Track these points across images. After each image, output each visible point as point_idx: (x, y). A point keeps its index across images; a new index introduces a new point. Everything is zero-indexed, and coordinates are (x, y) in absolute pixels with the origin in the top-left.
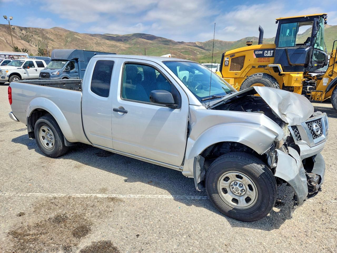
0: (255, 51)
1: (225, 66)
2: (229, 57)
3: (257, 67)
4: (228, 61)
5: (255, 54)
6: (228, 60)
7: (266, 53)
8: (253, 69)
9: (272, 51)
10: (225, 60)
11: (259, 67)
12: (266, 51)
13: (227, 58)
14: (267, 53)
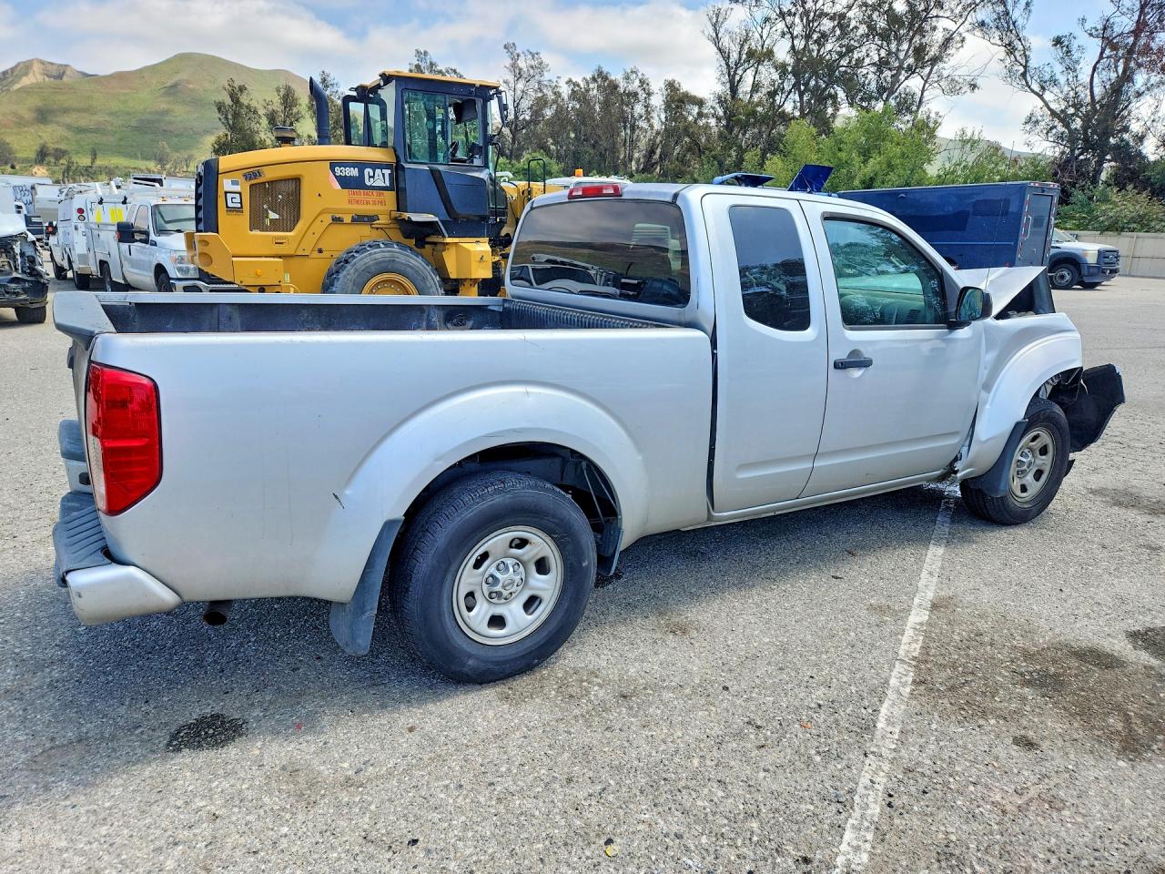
0: (334, 164)
1: (227, 211)
2: (239, 176)
3: (348, 219)
4: (240, 193)
5: (336, 177)
6: (238, 188)
7: (370, 177)
8: (337, 228)
9: (387, 172)
10: (226, 189)
11: (354, 220)
12: (368, 171)
13: (234, 183)
14: (373, 177)
